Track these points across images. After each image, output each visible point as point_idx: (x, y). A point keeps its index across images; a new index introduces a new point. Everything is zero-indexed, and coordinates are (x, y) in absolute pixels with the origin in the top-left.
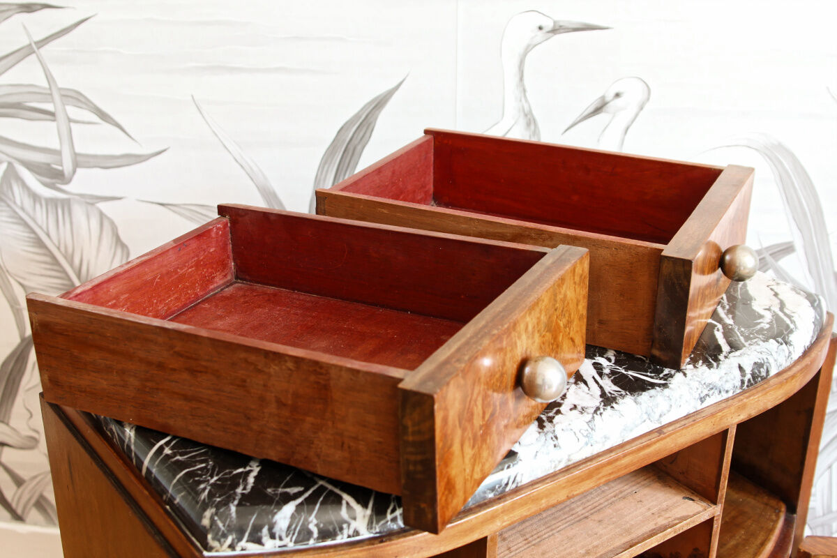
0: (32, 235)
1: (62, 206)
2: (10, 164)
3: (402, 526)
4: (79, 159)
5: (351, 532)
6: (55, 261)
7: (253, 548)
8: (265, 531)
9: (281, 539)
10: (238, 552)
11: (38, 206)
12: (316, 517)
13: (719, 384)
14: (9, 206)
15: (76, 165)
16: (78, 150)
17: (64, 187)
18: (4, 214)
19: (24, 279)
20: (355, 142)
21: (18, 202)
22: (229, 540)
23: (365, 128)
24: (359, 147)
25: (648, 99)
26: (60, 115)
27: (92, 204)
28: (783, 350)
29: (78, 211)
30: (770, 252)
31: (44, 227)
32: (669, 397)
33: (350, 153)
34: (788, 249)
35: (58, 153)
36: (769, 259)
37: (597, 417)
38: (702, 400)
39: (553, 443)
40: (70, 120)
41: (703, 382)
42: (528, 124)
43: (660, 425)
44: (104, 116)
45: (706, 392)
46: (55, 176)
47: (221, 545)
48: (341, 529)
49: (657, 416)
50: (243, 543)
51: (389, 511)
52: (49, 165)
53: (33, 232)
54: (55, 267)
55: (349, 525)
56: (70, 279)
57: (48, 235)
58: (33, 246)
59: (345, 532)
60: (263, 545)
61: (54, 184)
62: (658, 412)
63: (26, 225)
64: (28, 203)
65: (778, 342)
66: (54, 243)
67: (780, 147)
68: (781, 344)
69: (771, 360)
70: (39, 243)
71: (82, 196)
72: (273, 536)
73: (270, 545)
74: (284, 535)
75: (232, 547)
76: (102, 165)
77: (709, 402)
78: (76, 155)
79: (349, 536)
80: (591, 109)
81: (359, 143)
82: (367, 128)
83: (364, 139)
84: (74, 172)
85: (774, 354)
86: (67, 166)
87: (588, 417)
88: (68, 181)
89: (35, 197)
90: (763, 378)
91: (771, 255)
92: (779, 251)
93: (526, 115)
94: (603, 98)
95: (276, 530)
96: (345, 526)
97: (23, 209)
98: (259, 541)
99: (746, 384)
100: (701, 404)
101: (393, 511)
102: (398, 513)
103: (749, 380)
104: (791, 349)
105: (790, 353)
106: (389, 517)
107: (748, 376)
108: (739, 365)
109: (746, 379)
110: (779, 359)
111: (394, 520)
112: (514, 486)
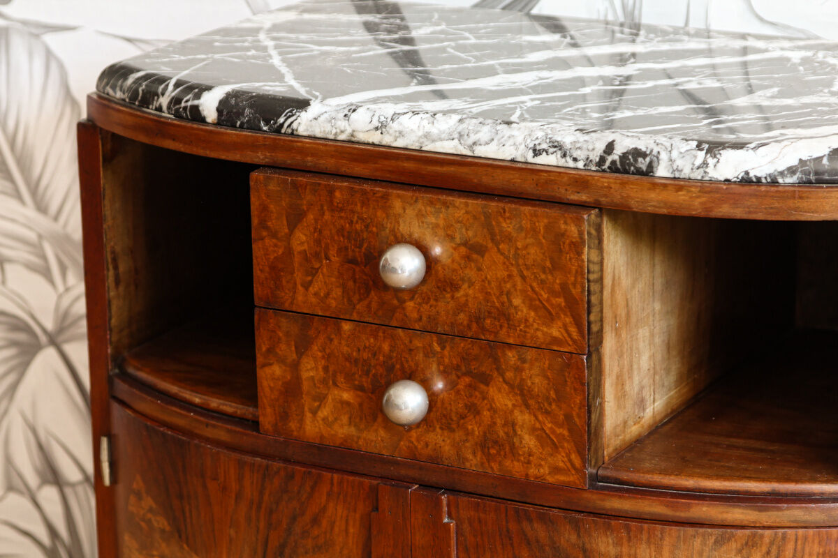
3: (188, 115)
5: (157, 105)
9: (124, 92)
12: (146, 85)
13: (568, 145)
28: (695, 157)
32: (497, 131)
38: (537, 152)
39: (346, 112)
41: (550, 136)
43: (470, 154)
45: (545, 146)
48: (153, 101)
49: (470, 141)
51: (185, 100)
59: (154, 104)
62: (473, 138)
65: (699, 146)
68: (701, 150)
69: (664, 156)
72: (121, 89)
74: (126, 90)
77: (543, 159)
79: (155, 109)
85: (675, 154)
90: (639, 172)
96: (156, 98)
99: (608, 164)
100: (534, 157)
101: (187, 101)
102: (189, 104)
103: (613, 162)
104: (711, 161)
105: (705, 164)
106: (183, 104)
107: (615, 156)
108: (614, 141)
109: (610, 159)
110: (679, 163)
111: (185, 108)
112: (289, 131)
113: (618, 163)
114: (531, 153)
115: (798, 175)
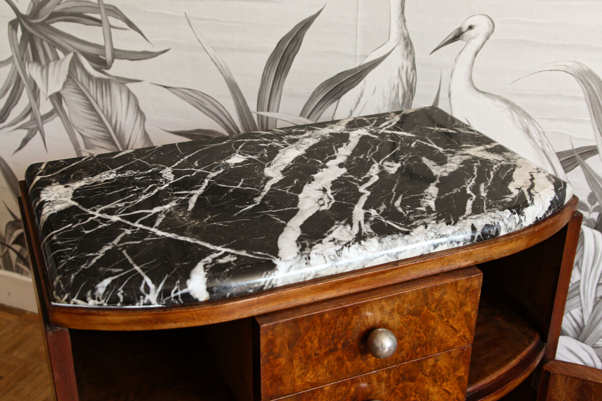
0: (88, 102)
1: (105, 84)
2: (75, 54)
3: (182, 302)
4: (115, 53)
5: (146, 301)
6: (101, 121)
7: (81, 304)
8: (89, 293)
9: (99, 300)
10: (71, 305)
11: (91, 83)
12: (123, 289)
14: (74, 81)
15: (114, 57)
16: (115, 47)
17: (106, 71)
18: (71, 86)
19: (83, 131)
20: (289, 51)
21: (80, 79)
22: (66, 296)
23: (296, 42)
24: (292, 56)
25: (493, 31)
26: (104, 22)
27: (124, 84)
28: (515, 218)
29: (115, 89)
30: (579, 153)
31: (95, 97)
32: (407, 241)
33: (286, 60)
34: (592, 151)
35: (102, 48)
36: (578, 157)
37: (346, 249)
38: (435, 246)
39: (305, 261)
40: (111, 26)
41: (438, 234)
42: (407, 46)
43: (396, 260)
44: (131, 25)
45: (438, 240)
46: (101, 63)
47: (61, 299)
48: (139, 299)
49: (394, 254)
50: (74, 300)
51: (173, 291)
52: (98, 55)
53: (88, 100)
54: (101, 125)
55: (144, 296)
56: (109, 133)
57: (97, 103)
58: (88, 109)
59: (142, 301)
60: (87, 302)
61: (100, 69)
62: (395, 250)
63: (84, 95)
64: (85, 80)
65: (512, 212)
66: (100, 109)
67: (590, 73)
68: (515, 214)
69: (501, 224)
70: (91, 108)
71: (117, 78)
72: (93, 298)
73: (92, 303)
74: (101, 297)
75: (68, 301)
76: (129, 58)
77: (441, 248)
78: (114, 50)
79: (144, 304)
80: (451, 37)
81: (292, 52)
82: (298, 42)
83: (295, 50)
84: (113, 61)
85: (505, 220)
86: (108, 57)
87: (339, 247)
88: (109, 68)
89: (89, 77)
90: (492, 237)
91: (580, 154)
92: (586, 152)
93: (405, 39)
94: (460, 29)
95: (96, 293)
96: (141, 297)
97: (82, 84)
98: (85, 300)
99: (476, 239)
100: (434, 249)
101: (176, 292)
102: (179, 293)
103: (479, 236)
104: (522, 218)
105: (521, 221)
106: (173, 295)
107: (478, 233)
108: (473, 225)
109: (476, 235)
110: (510, 225)
111: (176, 298)
112: (270, 287)
113: (481, 236)
114: (432, 248)
115: (552, 210)
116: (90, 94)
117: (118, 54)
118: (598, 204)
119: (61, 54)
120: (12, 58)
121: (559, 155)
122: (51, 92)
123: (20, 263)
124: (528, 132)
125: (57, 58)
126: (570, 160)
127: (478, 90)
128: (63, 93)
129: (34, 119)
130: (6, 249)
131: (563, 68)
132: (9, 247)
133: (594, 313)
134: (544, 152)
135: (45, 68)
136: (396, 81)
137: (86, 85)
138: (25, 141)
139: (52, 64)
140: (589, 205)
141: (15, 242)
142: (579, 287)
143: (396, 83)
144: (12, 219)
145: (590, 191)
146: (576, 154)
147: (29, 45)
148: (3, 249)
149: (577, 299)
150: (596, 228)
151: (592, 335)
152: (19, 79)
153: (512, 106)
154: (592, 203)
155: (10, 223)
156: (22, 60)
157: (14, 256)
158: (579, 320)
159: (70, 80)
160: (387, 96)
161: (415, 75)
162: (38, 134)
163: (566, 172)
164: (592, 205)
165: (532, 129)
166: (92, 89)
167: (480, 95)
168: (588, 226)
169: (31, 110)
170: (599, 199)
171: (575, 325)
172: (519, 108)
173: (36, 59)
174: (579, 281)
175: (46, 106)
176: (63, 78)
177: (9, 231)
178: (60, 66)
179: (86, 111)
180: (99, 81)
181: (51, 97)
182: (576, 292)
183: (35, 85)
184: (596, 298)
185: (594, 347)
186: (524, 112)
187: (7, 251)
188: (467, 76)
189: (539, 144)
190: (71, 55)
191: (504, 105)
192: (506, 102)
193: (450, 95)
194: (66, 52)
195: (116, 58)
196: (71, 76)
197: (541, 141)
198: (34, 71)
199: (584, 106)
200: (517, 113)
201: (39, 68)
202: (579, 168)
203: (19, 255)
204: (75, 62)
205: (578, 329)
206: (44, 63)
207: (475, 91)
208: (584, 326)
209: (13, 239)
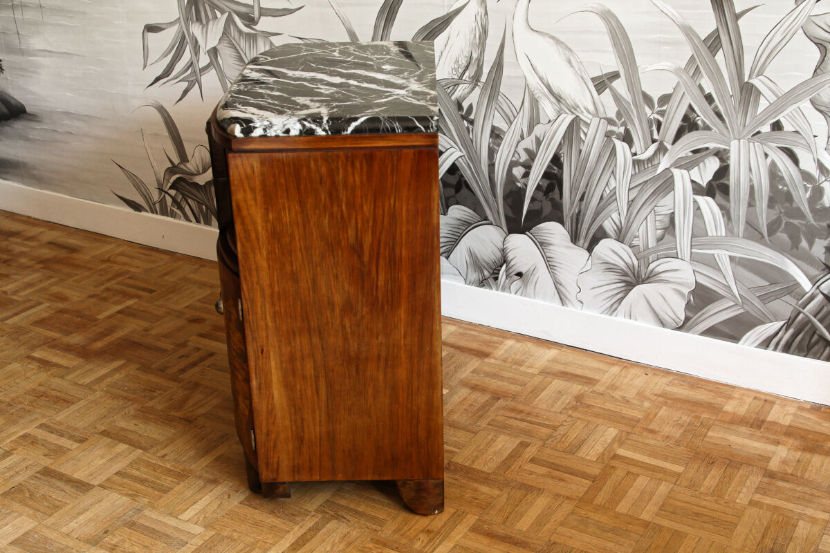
1: (253, 38)
2: (230, 13)
4: (262, 11)
11: (241, 38)
14: (228, 37)
15: (261, 15)
16: (261, 6)
17: (254, 27)
18: (225, 42)
20: (395, 4)
21: (232, 35)
27: (267, 37)
29: (260, 41)
31: (244, 50)
34: (616, 76)
35: (251, 7)
36: (607, 81)
46: (250, 20)
52: (248, 14)
53: (239, 53)
58: (238, 61)
61: (250, 25)
63: (235, 48)
64: (237, 36)
67: (609, 12)
70: (241, 59)
71: (262, 32)
76: (272, 15)
78: (261, 9)
83: (399, 3)
84: (259, 18)
86: (256, 15)
88: (256, 24)
89: (240, 32)
91: (608, 79)
92: (612, 77)
97: (234, 39)
116: (240, 46)
117: (264, 12)
118: (623, 120)
119: (218, 14)
120: (179, 18)
121: (593, 79)
122: (209, 47)
123: (174, 207)
124: (570, 62)
125: (215, 17)
126: (601, 83)
127: (533, 30)
128: (218, 47)
129: (194, 72)
130: (163, 194)
131: (590, 9)
132: (166, 192)
133: (629, 213)
134: (582, 78)
135: (205, 26)
136: (474, 25)
137: (238, 40)
138: (186, 92)
139: (211, 23)
140: (617, 121)
141: (171, 188)
142: (616, 192)
143: (474, 27)
144: (170, 165)
145: (617, 109)
146: (605, 79)
147: (193, 7)
148: (160, 194)
149: (614, 205)
150: (623, 141)
151: (628, 236)
152: (184, 37)
153: (558, 42)
154: (620, 120)
155: (168, 168)
156: (187, 20)
157: (169, 200)
158: (618, 223)
159: (224, 36)
160: (468, 37)
161: (487, 20)
162: (197, 84)
163: (599, 94)
164: (619, 121)
165: (573, 60)
166: (242, 43)
167: (534, 33)
168: (617, 139)
169: (192, 63)
170: (624, 115)
171: (615, 228)
172: (562, 43)
173: (199, 19)
174: (615, 187)
175: (204, 60)
176: (220, 35)
177: (166, 178)
178: (217, 25)
179: (237, 63)
180: (248, 36)
181: (208, 51)
182: (614, 198)
183: (197, 41)
184: (628, 202)
185: (631, 246)
186: (567, 46)
187: (164, 196)
188: (524, 18)
189: (579, 72)
190: (227, 14)
191: (551, 41)
192: (553, 38)
193: (513, 35)
194: (222, 12)
195: (263, 16)
196: (226, 32)
197: (579, 69)
198: (196, 29)
199: (607, 39)
200: (561, 47)
201: (201, 26)
202: (607, 90)
203: (174, 199)
204: (230, 20)
205: (617, 231)
206: (204, 22)
207: (531, 31)
208: (622, 228)
209: (170, 184)
